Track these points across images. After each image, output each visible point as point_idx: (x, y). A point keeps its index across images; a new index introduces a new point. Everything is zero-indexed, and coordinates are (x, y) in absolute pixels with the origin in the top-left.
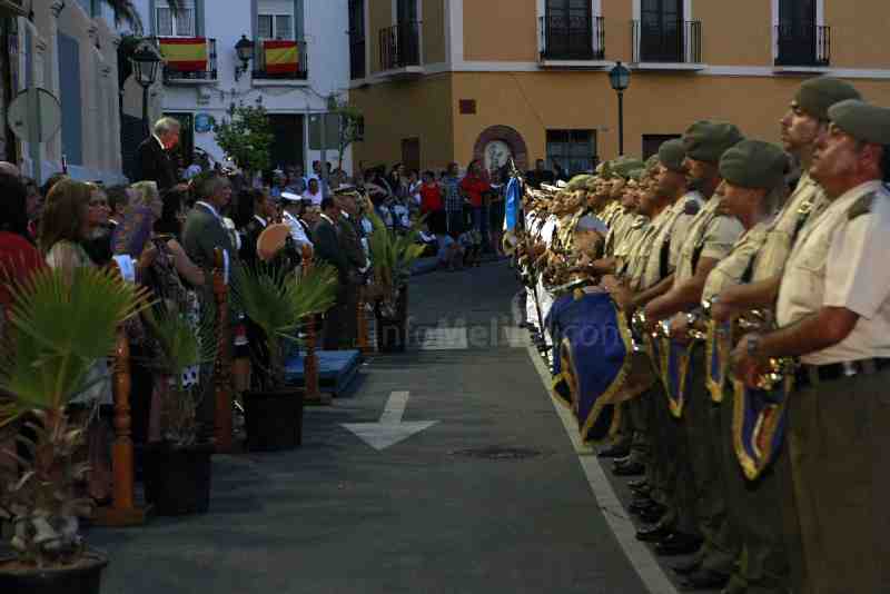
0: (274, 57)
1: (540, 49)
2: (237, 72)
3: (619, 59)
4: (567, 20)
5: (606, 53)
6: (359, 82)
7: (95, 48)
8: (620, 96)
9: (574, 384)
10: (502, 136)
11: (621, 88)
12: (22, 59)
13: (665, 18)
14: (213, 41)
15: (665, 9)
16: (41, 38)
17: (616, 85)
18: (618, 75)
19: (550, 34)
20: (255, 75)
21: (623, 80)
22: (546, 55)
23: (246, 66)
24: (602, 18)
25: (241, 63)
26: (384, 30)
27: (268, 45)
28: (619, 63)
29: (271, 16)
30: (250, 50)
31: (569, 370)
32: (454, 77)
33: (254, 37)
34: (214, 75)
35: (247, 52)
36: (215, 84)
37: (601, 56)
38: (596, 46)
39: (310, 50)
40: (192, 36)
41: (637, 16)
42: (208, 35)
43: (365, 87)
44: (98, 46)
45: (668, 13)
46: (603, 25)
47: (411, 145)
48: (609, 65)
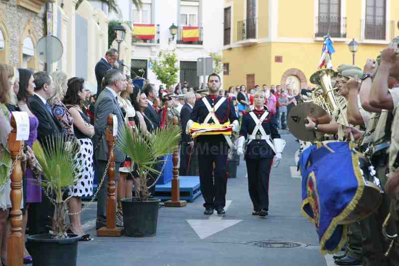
0: (188, 34)
1: (315, 32)
2: (169, 41)
3: (354, 38)
4: (328, 18)
5: (347, 35)
6: (228, 47)
7: (97, 24)
8: (354, 55)
9: (317, 207)
10: (295, 74)
11: (353, 52)
12: (55, 26)
13: (377, 18)
14: (158, 25)
15: (377, 14)
16: (66, 16)
17: (352, 50)
18: (353, 45)
19: (320, 25)
20: (178, 42)
21: (355, 48)
22: (318, 35)
23: (173, 38)
24: (346, 18)
25: (171, 37)
26: (240, 22)
27: (185, 28)
28: (353, 39)
29: (186, 15)
30: (176, 30)
31: (314, 197)
32: (273, 45)
33: (178, 24)
34: (158, 42)
35: (174, 31)
36: (159, 46)
37: (345, 36)
38: (342, 31)
39: (204, 32)
40: (149, 23)
41: (363, 17)
42: (156, 23)
43: (230, 49)
44: (98, 24)
45: (378, 16)
46: (346, 22)
47: (251, 77)
48: (348, 40)
